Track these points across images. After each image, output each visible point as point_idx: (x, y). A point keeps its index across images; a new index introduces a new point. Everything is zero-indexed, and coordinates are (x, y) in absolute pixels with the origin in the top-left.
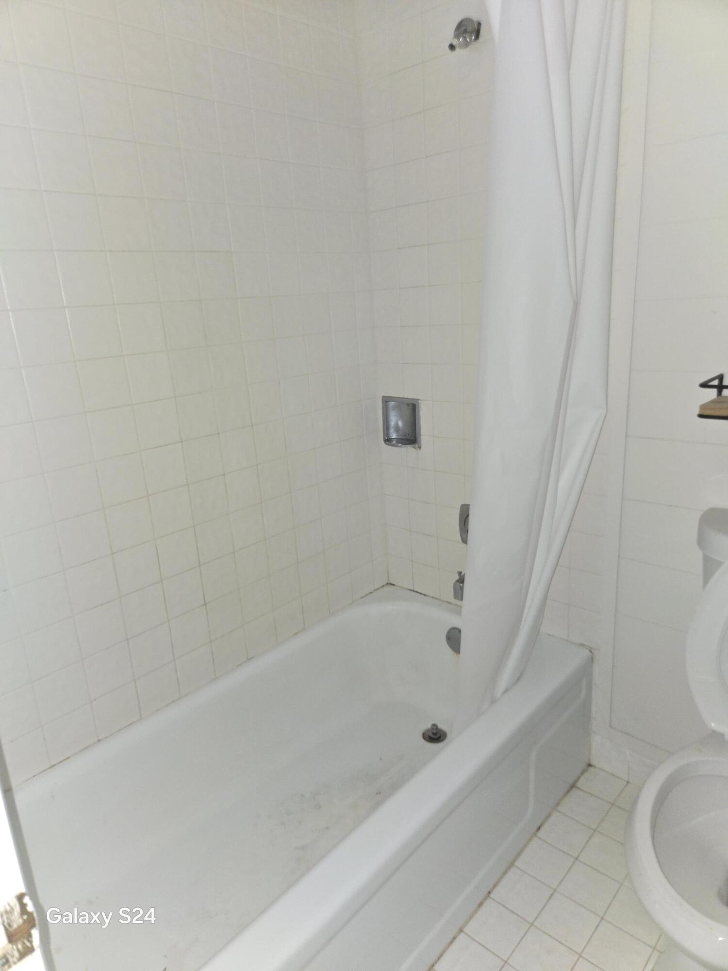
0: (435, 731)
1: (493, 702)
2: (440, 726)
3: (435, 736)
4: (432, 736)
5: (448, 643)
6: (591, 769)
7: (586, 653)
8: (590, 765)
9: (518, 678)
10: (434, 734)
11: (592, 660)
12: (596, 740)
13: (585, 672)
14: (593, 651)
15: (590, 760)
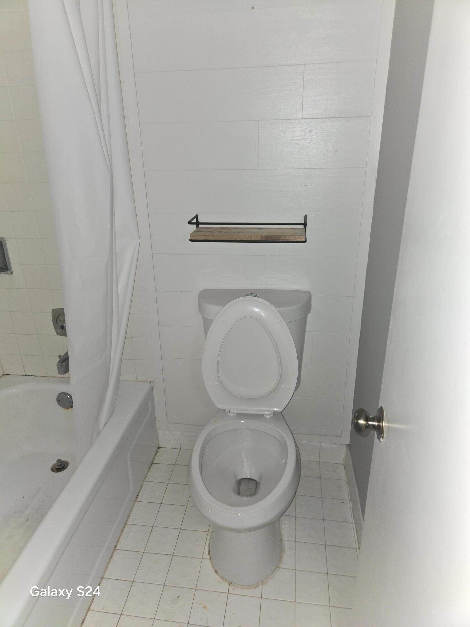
0: (60, 464)
1: (99, 433)
2: (63, 459)
3: (60, 467)
4: (58, 467)
5: (59, 404)
6: (160, 449)
7: (148, 385)
8: (159, 448)
9: (111, 415)
10: (59, 466)
11: (152, 388)
12: (160, 433)
13: (149, 398)
14: (152, 383)
15: (159, 445)
